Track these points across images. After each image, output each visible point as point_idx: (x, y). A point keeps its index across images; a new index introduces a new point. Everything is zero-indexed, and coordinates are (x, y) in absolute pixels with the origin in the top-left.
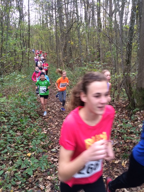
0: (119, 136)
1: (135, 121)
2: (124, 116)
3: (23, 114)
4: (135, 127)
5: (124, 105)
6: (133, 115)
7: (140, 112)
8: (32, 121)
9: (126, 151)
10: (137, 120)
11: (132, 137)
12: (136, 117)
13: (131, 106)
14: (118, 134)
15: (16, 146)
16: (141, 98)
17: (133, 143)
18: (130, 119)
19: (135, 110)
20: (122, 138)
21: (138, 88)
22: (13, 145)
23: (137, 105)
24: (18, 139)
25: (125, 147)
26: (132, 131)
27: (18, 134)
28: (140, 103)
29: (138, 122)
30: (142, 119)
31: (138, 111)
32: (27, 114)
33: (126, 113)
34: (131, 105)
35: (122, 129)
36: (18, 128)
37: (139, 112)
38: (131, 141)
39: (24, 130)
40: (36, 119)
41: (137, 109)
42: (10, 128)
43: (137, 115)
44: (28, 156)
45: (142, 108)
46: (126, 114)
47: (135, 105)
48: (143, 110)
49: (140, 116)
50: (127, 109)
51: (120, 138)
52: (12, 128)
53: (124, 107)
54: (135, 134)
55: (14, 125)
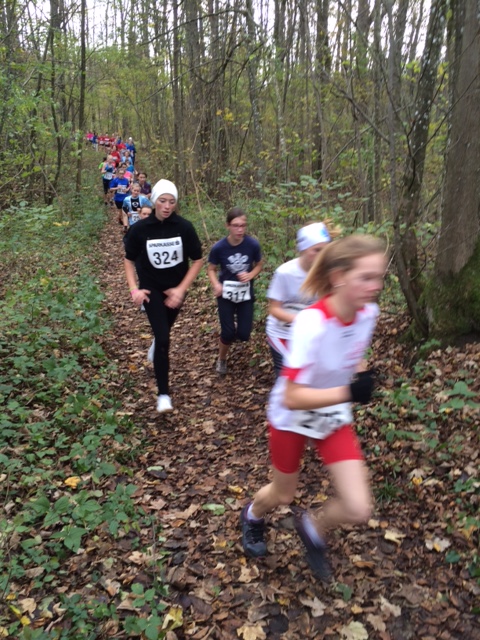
0: (370, 429)
1: (426, 381)
2: (389, 363)
3: (56, 351)
4: (424, 400)
5: (393, 328)
6: (421, 360)
7: (444, 352)
8: (85, 375)
9: (392, 476)
10: (431, 379)
11: (411, 431)
12: (431, 368)
13: (414, 333)
14: (369, 422)
15: (28, 452)
16: (447, 307)
17: (414, 451)
18: (409, 375)
19: (428, 345)
20: (379, 434)
21: (440, 273)
22: (18, 449)
23: (433, 328)
24: (36, 431)
25: (387, 462)
26: (415, 411)
27: (38, 413)
28: (445, 322)
29: (435, 385)
30: (447, 373)
31: (435, 348)
32: (71, 348)
33: (398, 356)
34: (415, 328)
35: (382, 407)
36: (39, 395)
37: (439, 351)
38: (407, 444)
39: (58, 400)
40: (98, 367)
41: (434, 342)
42: (12, 395)
43: (433, 361)
44: (68, 487)
45: (449, 340)
46: (398, 358)
47: (427, 328)
48: (452, 346)
49: (444, 365)
50: (401, 343)
51: (375, 434)
52: (17, 394)
53: (391, 335)
54: (423, 422)
55: (23, 385)
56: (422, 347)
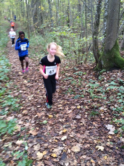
0: (87, 96)
1: (102, 81)
2: (91, 77)
4: (102, 87)
5: (92, 67)
6: (100, 76)
7: (106, 73)
9: (94, 109)
11: (99, 96)
13: (98, 68)
14: (87, 94)
16: (107, 60)
18: (97, 80)
20: (90, 97)
21: (105, 50)
23: (103, 66)
25: (93, 105)
26: (100, 90)
28: (107, 64)
29: (105, 82)
30: (108, 79)
33: (94, 75)
34: (98, 66)
35: (90, 89)
37: (105, 73)
38: (98, 99)
41: (104, 70)
43: (104, 76)
45: (108, 69)
48: (109, 71)
49: (107, 76)
50: (94, 71)
53: (91, 69)
54: (102, 93)
56: (101, 72)
